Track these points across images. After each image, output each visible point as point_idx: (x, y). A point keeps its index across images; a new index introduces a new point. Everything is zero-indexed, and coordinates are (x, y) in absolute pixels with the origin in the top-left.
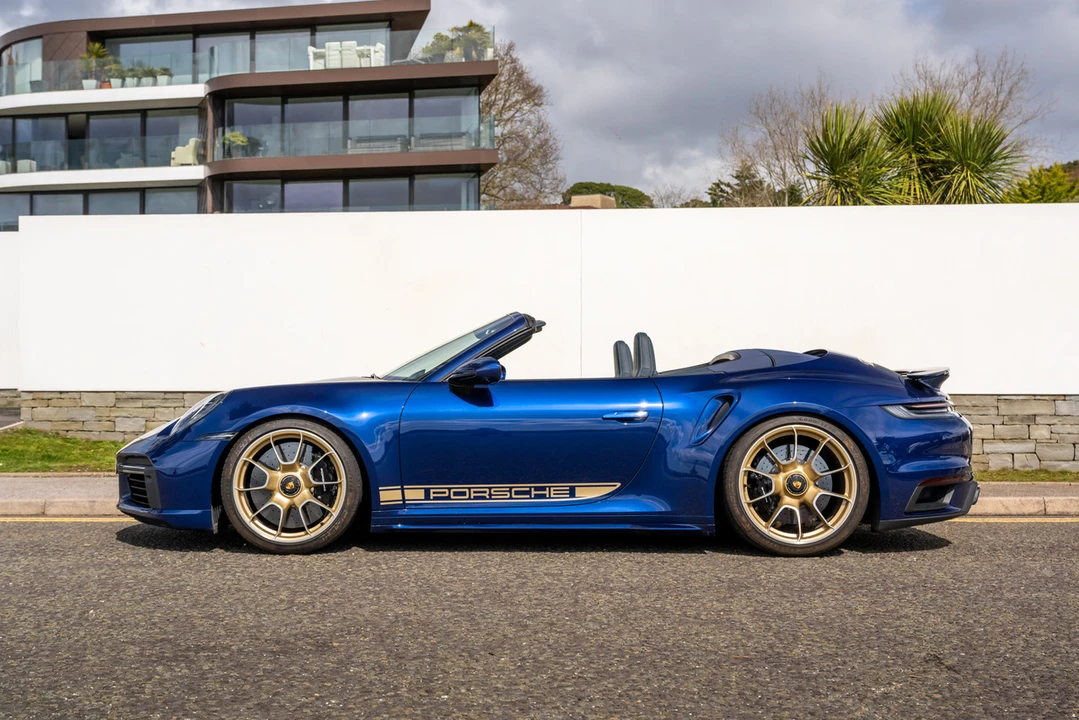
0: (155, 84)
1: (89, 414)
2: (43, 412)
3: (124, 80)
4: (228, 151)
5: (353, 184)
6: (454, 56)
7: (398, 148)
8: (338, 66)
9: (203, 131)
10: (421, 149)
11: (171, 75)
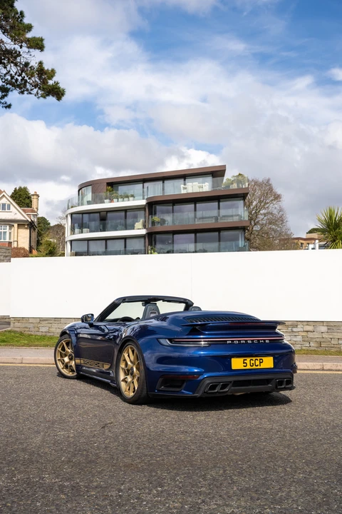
0: (129, 200)
1: (31, 325)
2: (17, 324)
3: (118, 199)
4: (153, 223)
5: (198, 235)
6: (235, 186)
7: (214, 221)
8: (191, 192)
9: (145, 217)
10: (222, 221)
11: (134, 197)
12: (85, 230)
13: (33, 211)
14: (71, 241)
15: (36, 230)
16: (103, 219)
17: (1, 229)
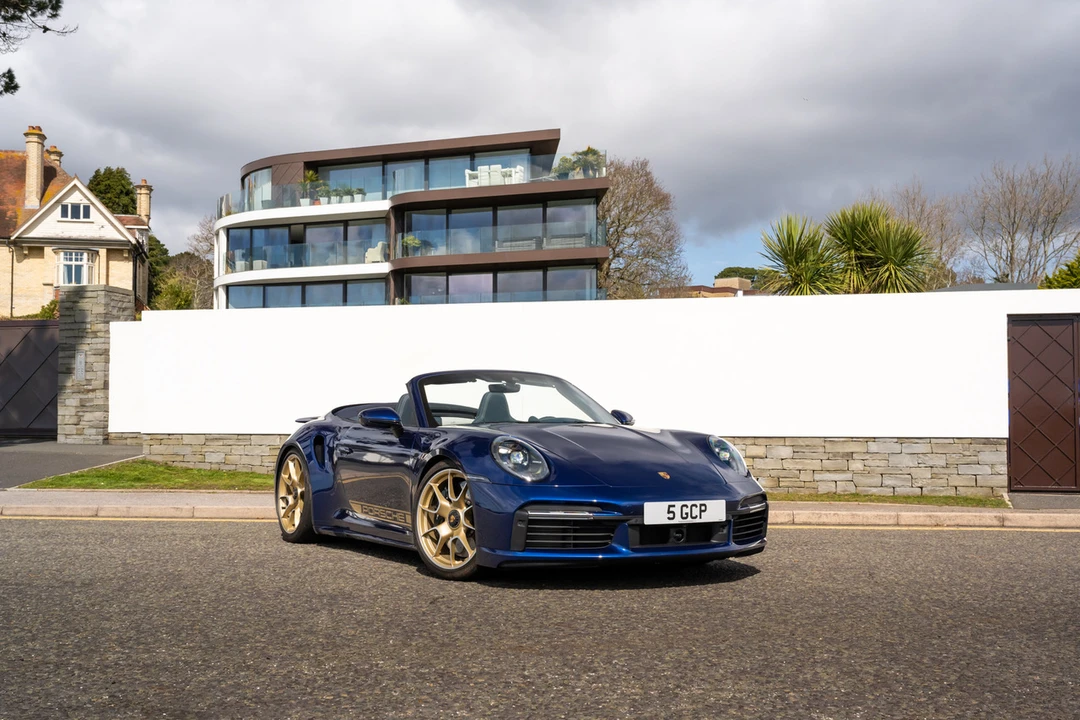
0: (353, 200)
1: (188, 450)
2: (157, 448)
3: (330, 198)
4: (406, 249)
5: (500, 276)
6: (577, 175)
7: (534, 247)
8: (487, 184)
9: (388, 236)
10: (551, 247)
11: (364, 194)
12: (257, 263)
13: (139, 222)
14: (227, 287)
15: (147, 264)
16: (295, 239)
17: (71, 260)
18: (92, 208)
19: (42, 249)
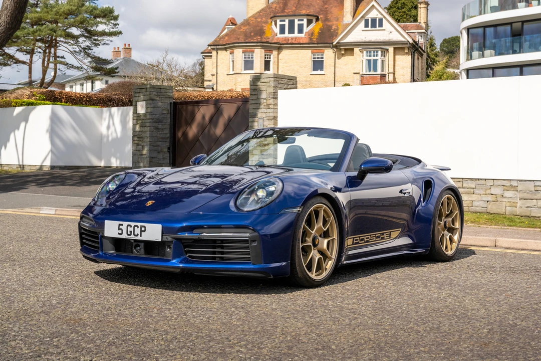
12: (487, 52)
13: (419, 27)
14: (467, 70)
16: (515, 33)
17: (370, 56)
18: (384, 20)
19: (353, 50)
